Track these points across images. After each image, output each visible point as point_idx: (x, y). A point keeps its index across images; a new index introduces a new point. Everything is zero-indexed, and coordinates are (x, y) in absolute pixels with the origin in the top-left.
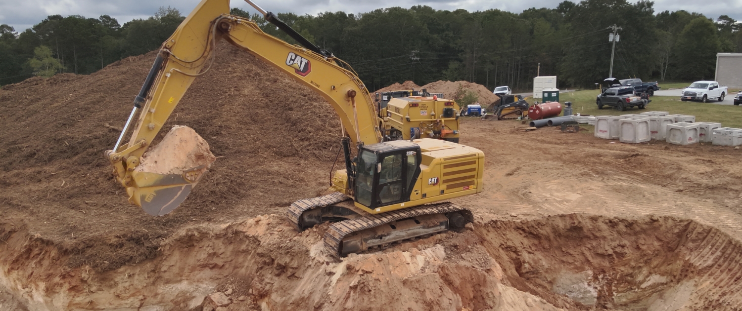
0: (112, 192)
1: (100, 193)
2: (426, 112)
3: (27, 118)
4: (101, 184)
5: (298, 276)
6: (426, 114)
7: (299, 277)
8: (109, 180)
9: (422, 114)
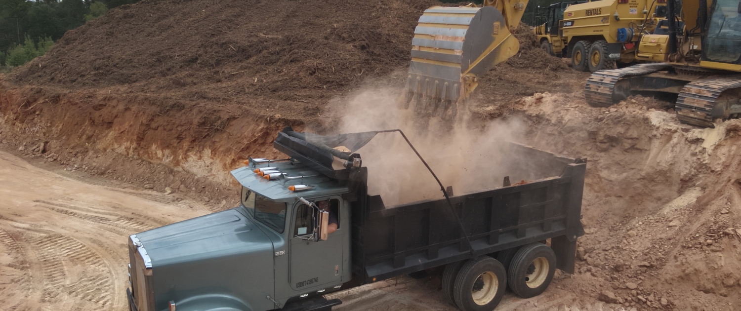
0: (318, 87)
1: (306, 88)
2: (635, 10)
3: (161, 33)
4: (304, 78)
5: (641, 148)
6: (636, 12)
7: (643, 149)
8: (311, 74)
9: (630, 13)
